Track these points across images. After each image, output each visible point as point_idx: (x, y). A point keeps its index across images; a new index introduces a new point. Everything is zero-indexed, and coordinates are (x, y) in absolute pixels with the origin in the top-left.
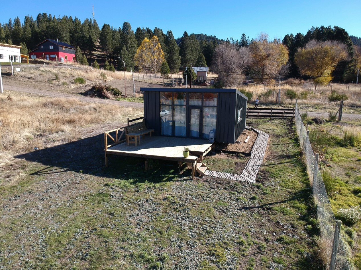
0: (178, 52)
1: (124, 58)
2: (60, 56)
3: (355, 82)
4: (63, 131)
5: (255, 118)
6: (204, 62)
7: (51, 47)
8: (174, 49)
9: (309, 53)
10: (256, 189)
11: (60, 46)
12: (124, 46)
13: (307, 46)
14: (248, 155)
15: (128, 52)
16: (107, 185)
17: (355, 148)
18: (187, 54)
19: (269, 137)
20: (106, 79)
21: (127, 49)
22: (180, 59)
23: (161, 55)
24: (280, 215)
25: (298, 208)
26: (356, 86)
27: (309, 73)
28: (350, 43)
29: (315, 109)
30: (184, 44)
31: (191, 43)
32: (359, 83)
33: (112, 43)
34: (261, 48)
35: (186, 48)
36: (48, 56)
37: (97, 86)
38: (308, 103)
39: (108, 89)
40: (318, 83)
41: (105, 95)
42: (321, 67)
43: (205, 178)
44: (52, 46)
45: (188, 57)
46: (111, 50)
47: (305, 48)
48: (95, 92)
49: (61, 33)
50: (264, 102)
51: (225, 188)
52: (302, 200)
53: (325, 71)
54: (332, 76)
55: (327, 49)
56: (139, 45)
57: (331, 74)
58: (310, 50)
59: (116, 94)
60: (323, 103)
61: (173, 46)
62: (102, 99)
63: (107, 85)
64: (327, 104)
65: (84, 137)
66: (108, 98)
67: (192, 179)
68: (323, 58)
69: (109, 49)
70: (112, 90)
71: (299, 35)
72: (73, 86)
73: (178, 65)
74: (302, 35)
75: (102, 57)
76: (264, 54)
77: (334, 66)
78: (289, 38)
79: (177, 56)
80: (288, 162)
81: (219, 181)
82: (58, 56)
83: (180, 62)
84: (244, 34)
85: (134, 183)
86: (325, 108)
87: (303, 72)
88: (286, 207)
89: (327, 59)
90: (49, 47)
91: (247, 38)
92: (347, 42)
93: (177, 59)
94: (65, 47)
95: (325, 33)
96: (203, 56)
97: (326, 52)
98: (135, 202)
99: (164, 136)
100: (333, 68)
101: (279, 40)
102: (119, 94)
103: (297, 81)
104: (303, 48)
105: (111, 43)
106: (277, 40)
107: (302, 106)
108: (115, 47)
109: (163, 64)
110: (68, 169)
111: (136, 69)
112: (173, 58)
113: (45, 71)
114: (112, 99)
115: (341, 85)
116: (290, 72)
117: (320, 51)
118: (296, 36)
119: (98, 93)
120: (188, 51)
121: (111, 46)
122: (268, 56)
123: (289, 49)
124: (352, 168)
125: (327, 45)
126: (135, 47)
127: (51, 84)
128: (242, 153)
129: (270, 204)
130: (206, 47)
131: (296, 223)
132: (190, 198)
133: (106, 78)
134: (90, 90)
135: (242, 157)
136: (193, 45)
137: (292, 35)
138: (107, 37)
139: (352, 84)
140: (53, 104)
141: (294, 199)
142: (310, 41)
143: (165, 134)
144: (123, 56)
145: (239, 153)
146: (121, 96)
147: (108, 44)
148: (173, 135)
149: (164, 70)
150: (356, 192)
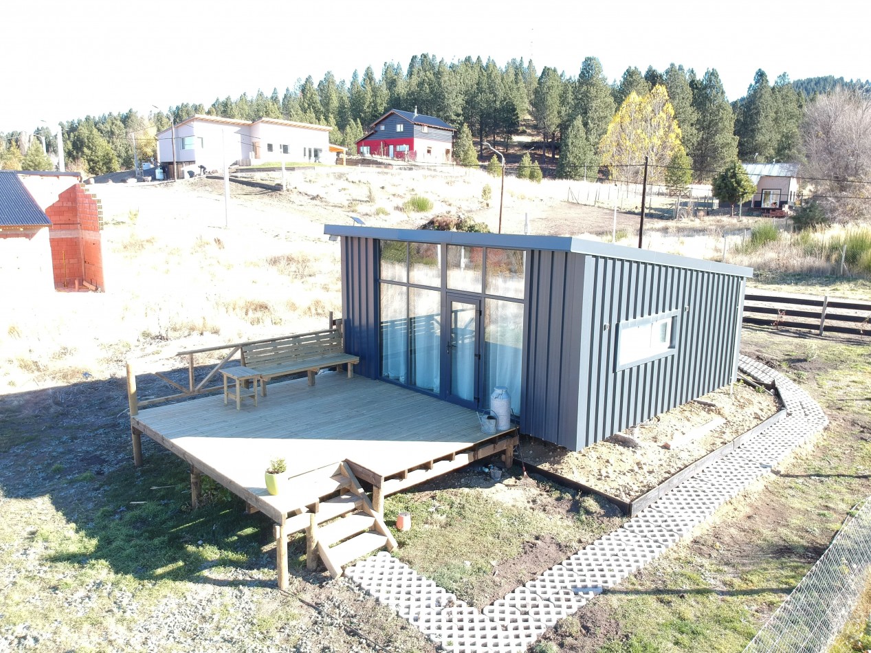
0: (731, 125)
1: (575, 146)
2: (416, 147)
7: (400, 128)
8: (721, 119)
11: (418, 125)
12: (580, 116)
15: (588, 131)
18: (761, 129)
19: (826, 429)
20: (489, 201)
21: (585, 124)
22: (735, 144)
23: (673, 135)
31: (776, 99)
33: (559, 112)
35: (758, 113)
36: (391, 148)
37: (439, 218)
39: (460, 226)
43: (335, 590)
44: (402, 126)
45: (761, 138)
49: (446, 96)
63: (461, 216)
67: (277, 584)
69: (549, 128)
70: (471, 228)
79: (726, 137)
82: (411, 148)
83: (735, 151)
90: (395, 128)
93: (724, 146)
94: (429, 126)
99: (387, 380)
109: (675, 158)
112: (713, 142)
120: (765, 122)
121: (556, 121)
126: (606, 117)
127: (353, 212)
133: (490, 197)
135: (588, 512)
136: (782, 104)
138: (549, 98)
143: (392, 375)
144: (572, 143)
145: (587, 491)
147: (549, 115)
148: (410, 384)
149: (675, 174)
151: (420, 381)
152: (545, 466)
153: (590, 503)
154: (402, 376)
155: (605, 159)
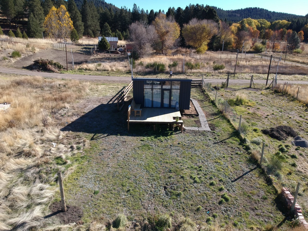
0: (81, 18)
1: (33, 25)
3: (221, 50)
6: (109, 31)
8: (77, 16)
9: (192, 28)
10: (214, 134)
12: (31, 13)
13: (190, 23)
14: (198, 115)
15: (36, 18)
16: (142, 140)
17: (243, 106)
18: (88, 20)
21: (34, 16)
22: (83, 25)
23: (70, 24)
24: (231, 144)
25: (236, 140)
26: (222, 53)
27: (192, 44)
28: (218, 20)
29: (207, 76)
30: (85, 11)
31: (91, 10)
32: (224, 50)
33: (14, 9)
34: (162, 26)
35: (87, 15)
37: (40, 61)
38: (202, 72)
39: (51, 63)
40: (198, 52)
41: (49, 69)
42: (200, 40)
43: (186, 131)
45: (89, 23)
46: (13, 16)
47: (189, 25)
48: (40, 67)
51: (200, 135)
52: (236, 136)
53: (203, 43)
54: (208, 46)
55: (204, 26)
56: (46, 13)
57: (207, 45)
58: (193, 26)
60: (211, 72)
61: (76, 13)
62: (48, 72)
63: (49, 60)
64: (213, 72)
66: (53, 72)
67: (181, 133)
68: (202, 33)
69: (11, 15)
70: (55, 64)
71: (179, 9)
72: (13, 61)
73: (82, 30)
74: (182, 9)
75: (3, 22)
77: (209, 39)
78: (172, 10)
79: (80, 23)
80: (218, 118)
81: (194, 132)
83: (83, 28)
84: (136, 4)
86: (212, 75)
87: (187, 43)
88: (231, 140)
89: (204, 34)
91: (138, 8)
92: (216, 18)
93: (80, 25)
95: (200, 10)
96: (109, 26)
97: (204, 28)
100: (209, 41)
101: (163, 11)
102: (60, 67)
103: (184, 50)
104: (188, 24)
105: (13, 9)
107: (198, 74)
108: (17, 12)
109: (72, 32)
110: (108, 134)
112: (76, 24)
114: (57, 73)
115: (212, 52)
116: (181, 44)
117: (199, 27)
118: (177, 9)
119: (42, 68)
120: (89, 18)
121: (13, 12)
122: (167, 32)
123: (180, 27)
124: (248, 118)
125: (204, 23)
126: (41, 14)
128: (194, 115)
129: (224, 140)
130: (103, 14)
131: (238, 146)
133: (35, 50)
134: (34, 65)
135: (195, 117)
136: (93, 13)
137: (173, 8)
138: (9, 3)
139: (220, 51)
141: (232, 136)
142: (193, 19)
143: (147, 106)
144: (32, 23)
145: (192, 115)
146: (63, 69)
147: (10, 10)
148: (152, 107)
149: (74, 37)
150: (255, 130)
151: (154, 106)
154: (150, 106)
155: (44, 29)
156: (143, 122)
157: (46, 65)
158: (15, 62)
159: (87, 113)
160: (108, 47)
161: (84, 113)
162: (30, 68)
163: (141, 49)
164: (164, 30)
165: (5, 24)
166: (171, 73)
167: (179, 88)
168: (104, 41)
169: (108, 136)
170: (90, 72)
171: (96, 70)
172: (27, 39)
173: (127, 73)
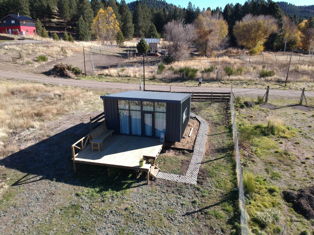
0: (131, 20)
1: (82, 28)
2: (22, 30)
3: (283, 50)
4: (33, 127)
5: (199, 101)
6: (155, 32)
7: (13, 22)
8: (128, 18)
9: (245, 26)
10: (197, 192)
11: (21, 21)
12: (81, 16)
13: (244, 19)
14: (192, 151)
15: (85, 21)
16: (77, 195)
17: (275, 137)
18: (140, 21)
19: (209, 125)
20: (66, 55)
21: (84, 19)
22: (133, 27)
23: (117, 25)
24: (214, 219)
25: (227, 211)
26: (283, 55)
27: (245, 44)
28: (280, 15)
29: (248, 85)
30: (137, 12)
31: (143, 11)
32: (286, 51)
33: (70, 12)
34: (204, 24)
35: (138, 16)
36: (10, 30)
37: (59, 66)
38: (243, 79)
39: (69, 68)
40: (252, 53)
41: (67, 74)
42: (255, 40)
43: (157, 181)
44: (14, 21)
45: (140, 24)
46: (69, 19)
47: (242, 22)
48: (58, 72)
49: (21, 4)
50: (207, 79)
51: (173, 192)
52: (231, 202)
53: (259, 42)
54: (264, 46)
55: (260, 23)
56: (95, 15)
57: (263, 44)
58: (247, 23)
59: (77, 72)
60: (255, 79)
61: (127, 15)
62: (65, 78)
63: (68, 65)
64: (258, 80)
65: (52, 134)
66: (70, 77)
67: (146, 184)
68: (257, 31)
69: (67, 18)
70: (73, 69)
71: (238, 5)
72: (36, 65)
73: (132, 32)
74: (241, 5)
75: (61, 25)
76: (207, 30)
77: (266, 38)
78: (229, 7)
79: (130, 24)
80: (222, 158)
81: (168, 184)
82: (20, 30)
83: (134, 29)
85: (100, 191)
86: (256, 84)
87: (240, 43)
88: (218, 210)
89: (260, 32)
90: (11, 22)
91: (193, 6)
92: (278, 14)
94: (26, 21)
95: (260, 5)
96: (155, 26)
97: (259, 26)
98: (102, 214)
99: (122, 134)
100: (265, 40)
101: (221, 8)
102: (79, 72)
103: (235, 51)
104: (241, 21)
105: (68, 12)
106: (219, 8)
107: (237, 82)
108: (73, 15)
109: (118, 34)
110: (43, 177)
111: (93, 38)
112: (127, 26)
113: (9, 49)
114: (74, 79)
115: (271, 53)
116: (229, 44)
117: (254, 24)
118: (235, 5)
119: (60, 73)
120: (141, 19)
121: (69, 15)
122: (210, 31)
123: (228, 24)
124: (271, 163)
125: (261, 19)
126: (91, 16)
127: (16, 63)
128: (187, 150)
129: (207, 208)
130: (156, 14)
131: (224, 227)
132: (145, 206)
133: (67, 53)
134: (53, 70)
135: (186, 153)
136: (145, 13)
137: (232, 4)
138: (65, 6)
139: (280, 52)
140: (20, 92)
141: (224, 201)
142: (247, 15)
143: (124, 133)
144: (81, 26)
145: (184, 149)
146: (81, 75)
147: (66, 13)
148: (131, 134)
149: (119, 39)
150: (271, 191)
151: (133, 133)
152: (172, 146)
153: (186, 151)
154: (128, 133)
155: (93, 32)
156: (93, 163)
157: (65, 70)
158: (38, 67)
159: (51, 137)
160: (146, 49)
161: (48, 136)
162: (48, 73)
163: (176, 51)
164: (207, 29)
165: (62, 26)
166: (200, 81)
167: (165, 111)
168: (143, 43)
169: (41, 179)
170: (110, 78)
171: (117, 76)
172: (73, 42)
173: (150, 80)
